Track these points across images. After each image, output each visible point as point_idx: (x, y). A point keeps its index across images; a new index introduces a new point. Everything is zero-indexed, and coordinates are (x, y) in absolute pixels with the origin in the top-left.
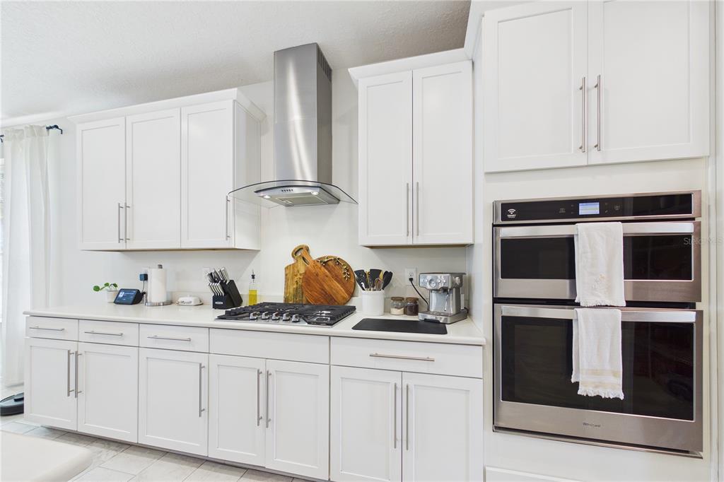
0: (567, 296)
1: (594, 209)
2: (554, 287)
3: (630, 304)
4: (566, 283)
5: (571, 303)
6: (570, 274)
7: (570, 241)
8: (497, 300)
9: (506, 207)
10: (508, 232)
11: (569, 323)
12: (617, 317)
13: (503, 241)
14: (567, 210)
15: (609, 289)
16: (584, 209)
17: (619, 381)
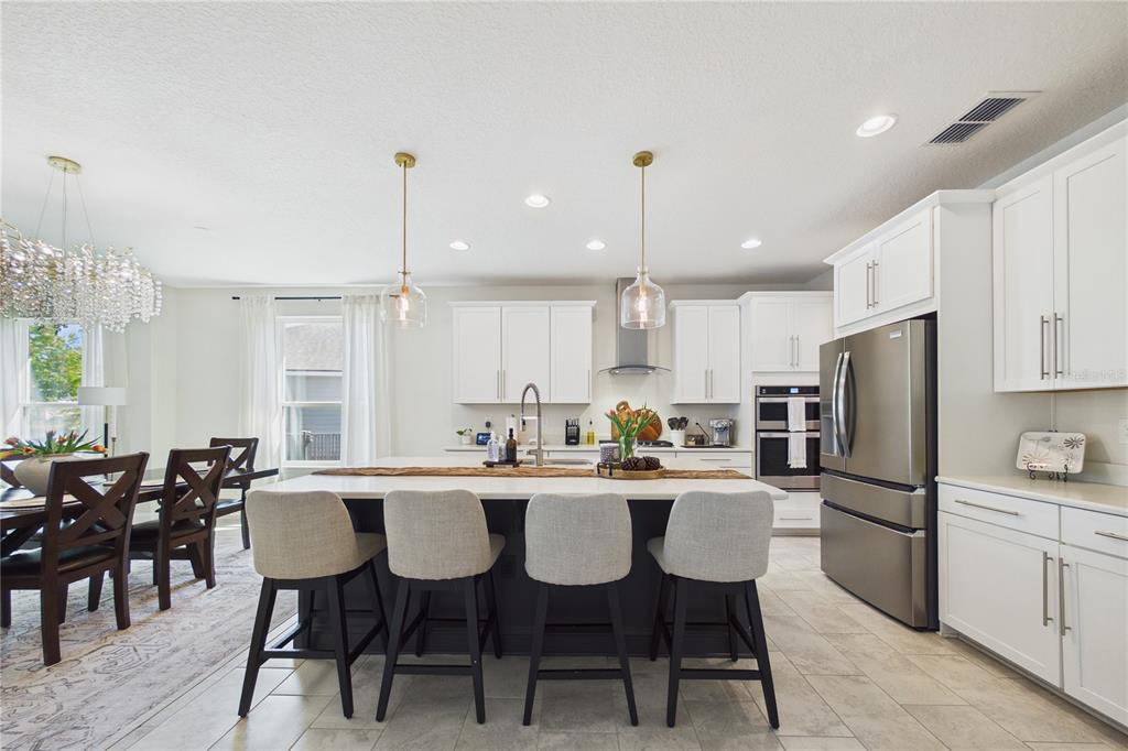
0: (784, 428)
1: (796, 391)
2: (780, 424)
3: (808, 431)
4: (784, 422)
5: (787, 431)
6: (786, 419)
7: (786, 404)
8: (757, 431)
9: (762, 388)
10: (762, 400)
11: (787, 439)
12: (805, 435)
13: (761, 404)
14: (785, 391)
15: (801, 426)
16: (793, 391)
17: (805, 461)
